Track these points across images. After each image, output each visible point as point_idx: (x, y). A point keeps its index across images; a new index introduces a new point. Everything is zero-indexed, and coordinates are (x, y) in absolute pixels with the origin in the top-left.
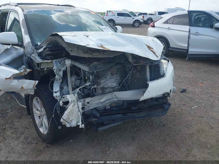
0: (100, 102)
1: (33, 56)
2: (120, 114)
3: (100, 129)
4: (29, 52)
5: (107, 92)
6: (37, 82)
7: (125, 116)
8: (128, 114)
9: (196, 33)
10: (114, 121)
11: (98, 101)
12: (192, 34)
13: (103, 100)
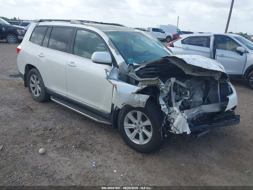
0: (192, 114)
1: (130, 75)
2: (205, 124)
3: (199, 135)
4: (125, 71)
5: (197, 105)
6: (149, 96)
7: (210, 126)
8: (213, 124)
9: (221, 55)
10: (205, 129)
11: (191, 113)
12: (218, 55)
13: (194, 112)
